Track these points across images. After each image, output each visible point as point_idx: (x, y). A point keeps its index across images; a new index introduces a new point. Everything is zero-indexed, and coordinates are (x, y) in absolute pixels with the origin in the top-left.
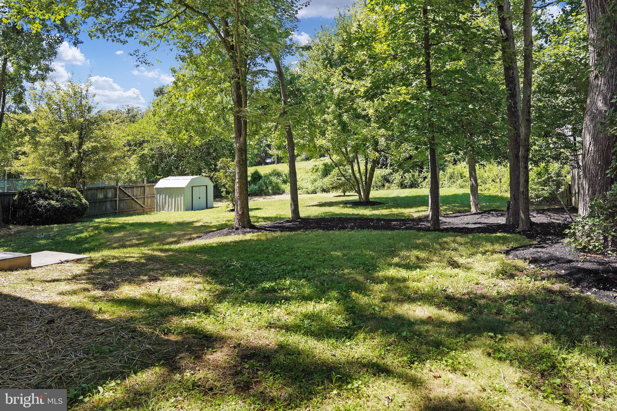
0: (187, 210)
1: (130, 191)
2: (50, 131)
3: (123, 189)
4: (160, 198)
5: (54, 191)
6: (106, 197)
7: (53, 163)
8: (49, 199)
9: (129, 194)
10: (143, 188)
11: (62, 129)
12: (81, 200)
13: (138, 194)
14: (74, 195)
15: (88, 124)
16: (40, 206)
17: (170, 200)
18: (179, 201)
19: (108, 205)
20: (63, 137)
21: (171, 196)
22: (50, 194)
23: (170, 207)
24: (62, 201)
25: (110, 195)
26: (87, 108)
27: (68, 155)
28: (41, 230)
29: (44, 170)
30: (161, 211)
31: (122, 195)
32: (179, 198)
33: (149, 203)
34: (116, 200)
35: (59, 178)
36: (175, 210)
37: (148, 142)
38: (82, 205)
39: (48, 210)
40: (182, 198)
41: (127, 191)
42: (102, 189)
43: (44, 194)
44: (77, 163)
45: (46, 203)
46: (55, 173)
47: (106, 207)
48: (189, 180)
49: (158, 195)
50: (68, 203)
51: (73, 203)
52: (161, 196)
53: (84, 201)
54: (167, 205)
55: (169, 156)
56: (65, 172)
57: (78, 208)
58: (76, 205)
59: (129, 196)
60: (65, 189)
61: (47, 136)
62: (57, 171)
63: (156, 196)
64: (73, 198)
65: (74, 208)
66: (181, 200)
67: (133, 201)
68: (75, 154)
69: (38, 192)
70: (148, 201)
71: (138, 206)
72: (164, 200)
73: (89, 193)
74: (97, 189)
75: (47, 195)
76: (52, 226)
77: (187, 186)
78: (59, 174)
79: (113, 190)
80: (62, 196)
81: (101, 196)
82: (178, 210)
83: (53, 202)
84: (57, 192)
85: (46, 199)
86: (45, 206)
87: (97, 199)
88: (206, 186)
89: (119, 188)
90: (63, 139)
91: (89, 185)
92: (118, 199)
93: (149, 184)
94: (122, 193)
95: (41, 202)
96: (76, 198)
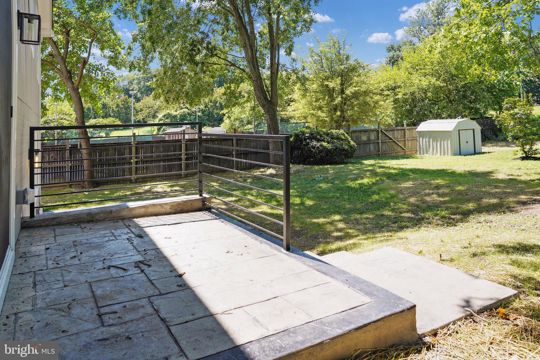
0: (455, 154)
1: (391, 134)
2: (315, 79)
3: (385, 132)
4: (423, 142)
5: (324, 133)
6: (369, 139)
7: (320, 108)
8: (321, 141)
9: (391, 137)
10: (403, 131)
11: (325, 77)
12: (349, 142)
13: (399, 137)
14: (343, 138)
15: (348, 71)
16: (314, 147)
17: (435, 144)
18: (446, 146)
19: (372, 147)
20: (327, 83)
21: (435, 140)
22: (321, 136)
23: (435, 151)
24: (333, 143)
25: (373, 137)
26: (345, 57)
27: (333, 100)
28: (317, 171)
29: (313, 114)
30: (425, 155)
31: (384, 138)
32: (445, 142)
33: (410, 146)
34: (379, 143)
35: (326, 121)
36: (441, 155)
37: (399, 87)
38: (351, 147)
39: (321, 151)
40: (449, 142)
41: (390, 134)
42: (365, 131)
43: (316, 136)
44: (341, 107)
45: (318, 145)
46: (323, 117)
47: (370, 148)
48: (456, 124)
49: (421, 139)
50: (338, 145)
51: (342, 145)
52: (424, 140)
53: (352, 143)
54: (431, 149)
55: (423, 101)
56: (332, 115)
57: (347, 149)
58: (346, 147)
59: (391, 139)
60: (334, 131)
61: (313, 84)
62: (324, 115)
63: (418, 139)
64: (342, 140)
65: (344, 150)
66: (448, 144)
67: (394, 144)
68: (339, 99)
69: (311, 134)
70: (409, 144)
71: (399, 149)
72: (427, 144)
73: (354, 135)
74: (361, 131)
75: (318, 137)
76: (326, 167)
77: (453, 130)
78: (327, 117)
79: (375, 133)
80: (332, 138)
81: (364, 138)
82: (444, 154)
83: (325, 144)
84: (327, 134)
85: (318, 141)
86: (318, 147)
87: (361, 142)
88: (474, 130)
89: (381, 131)
90: (327, 85)
91: (353, 128)
92: (380, 141)
93: (409, 128)
94: (384, 135)
95: (314, 143)
96: (345, 140)
